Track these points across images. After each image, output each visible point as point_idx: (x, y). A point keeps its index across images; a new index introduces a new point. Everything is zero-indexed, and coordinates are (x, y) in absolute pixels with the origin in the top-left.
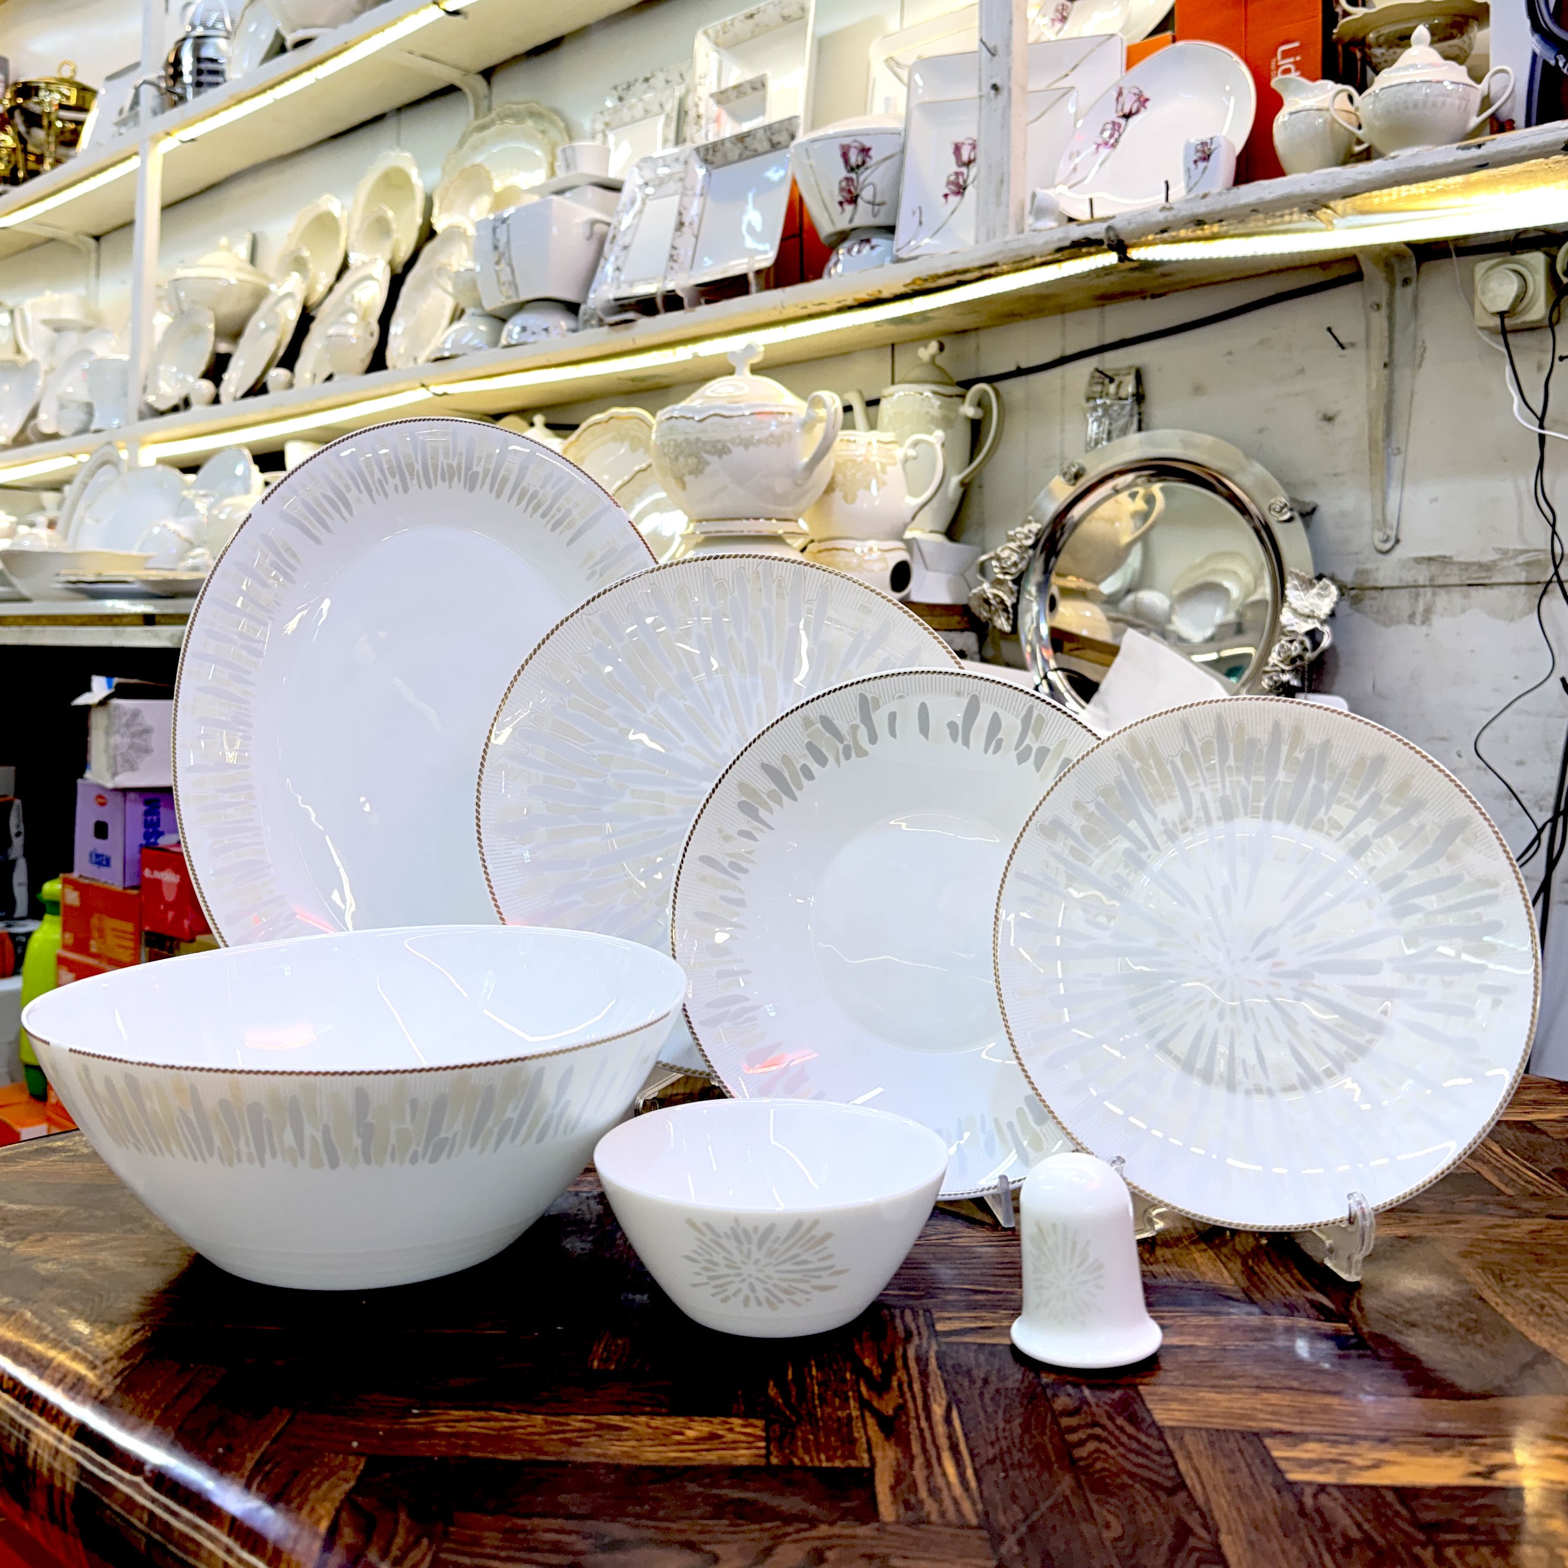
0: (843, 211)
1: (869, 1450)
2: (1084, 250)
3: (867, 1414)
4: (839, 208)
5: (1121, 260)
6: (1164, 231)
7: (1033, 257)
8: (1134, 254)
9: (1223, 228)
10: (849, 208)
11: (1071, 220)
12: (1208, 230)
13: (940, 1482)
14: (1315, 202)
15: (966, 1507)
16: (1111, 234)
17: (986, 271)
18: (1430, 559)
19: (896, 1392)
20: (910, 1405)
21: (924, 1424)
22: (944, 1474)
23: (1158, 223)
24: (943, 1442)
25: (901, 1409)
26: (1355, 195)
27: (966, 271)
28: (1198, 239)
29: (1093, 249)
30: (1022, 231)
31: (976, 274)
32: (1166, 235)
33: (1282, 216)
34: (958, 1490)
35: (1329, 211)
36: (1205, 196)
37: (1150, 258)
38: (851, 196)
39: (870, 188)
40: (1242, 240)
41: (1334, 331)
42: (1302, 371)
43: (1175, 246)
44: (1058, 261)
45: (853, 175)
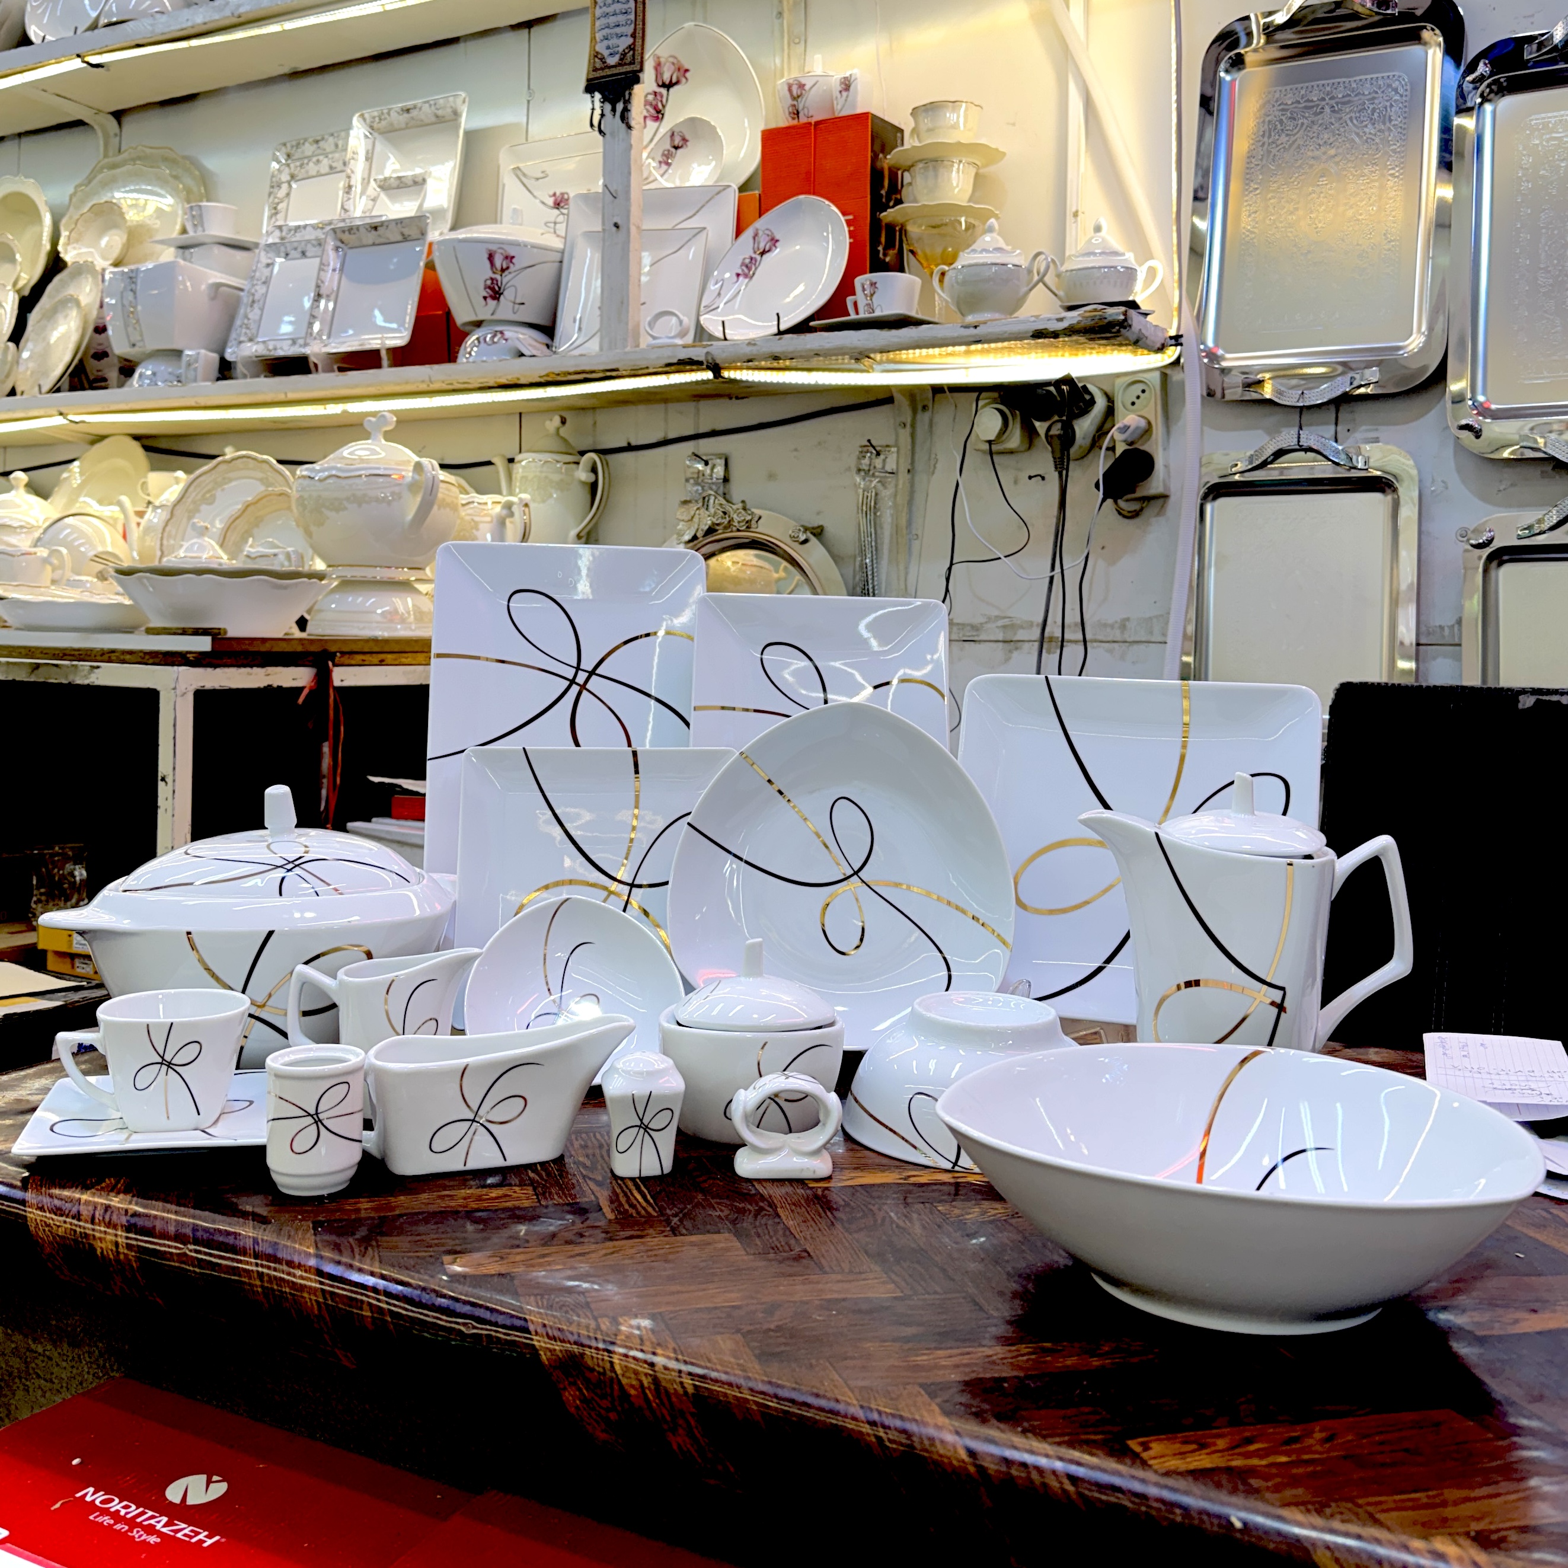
0: (485, 304)
2: (688, 367)
4: (481, 301)
5: (715, 377)
6: (750, 362)
7: (647, 368)
8: (726, 374)
9: (794, 363)
10: (492, 303)
12: (781, 362)
14: (860, 353)
16: (709, 358)
17: (608, 374)
23: (745, 355)
26: (888, 351)
27: (591, 371)
28: (775, 369)
29: (694, 367)
30: (638, 346)
31: (602, 375)
32: (750, 364)
33: (836, 358)
35: (871, 360)
37: (738, 378)
38: (495, 293)
39: (513, 289)
40: (805, 374)
41: (874, 443)
42: (849, 469)
43: (756, 372)
44: (668, 373)
45: (498, 277)
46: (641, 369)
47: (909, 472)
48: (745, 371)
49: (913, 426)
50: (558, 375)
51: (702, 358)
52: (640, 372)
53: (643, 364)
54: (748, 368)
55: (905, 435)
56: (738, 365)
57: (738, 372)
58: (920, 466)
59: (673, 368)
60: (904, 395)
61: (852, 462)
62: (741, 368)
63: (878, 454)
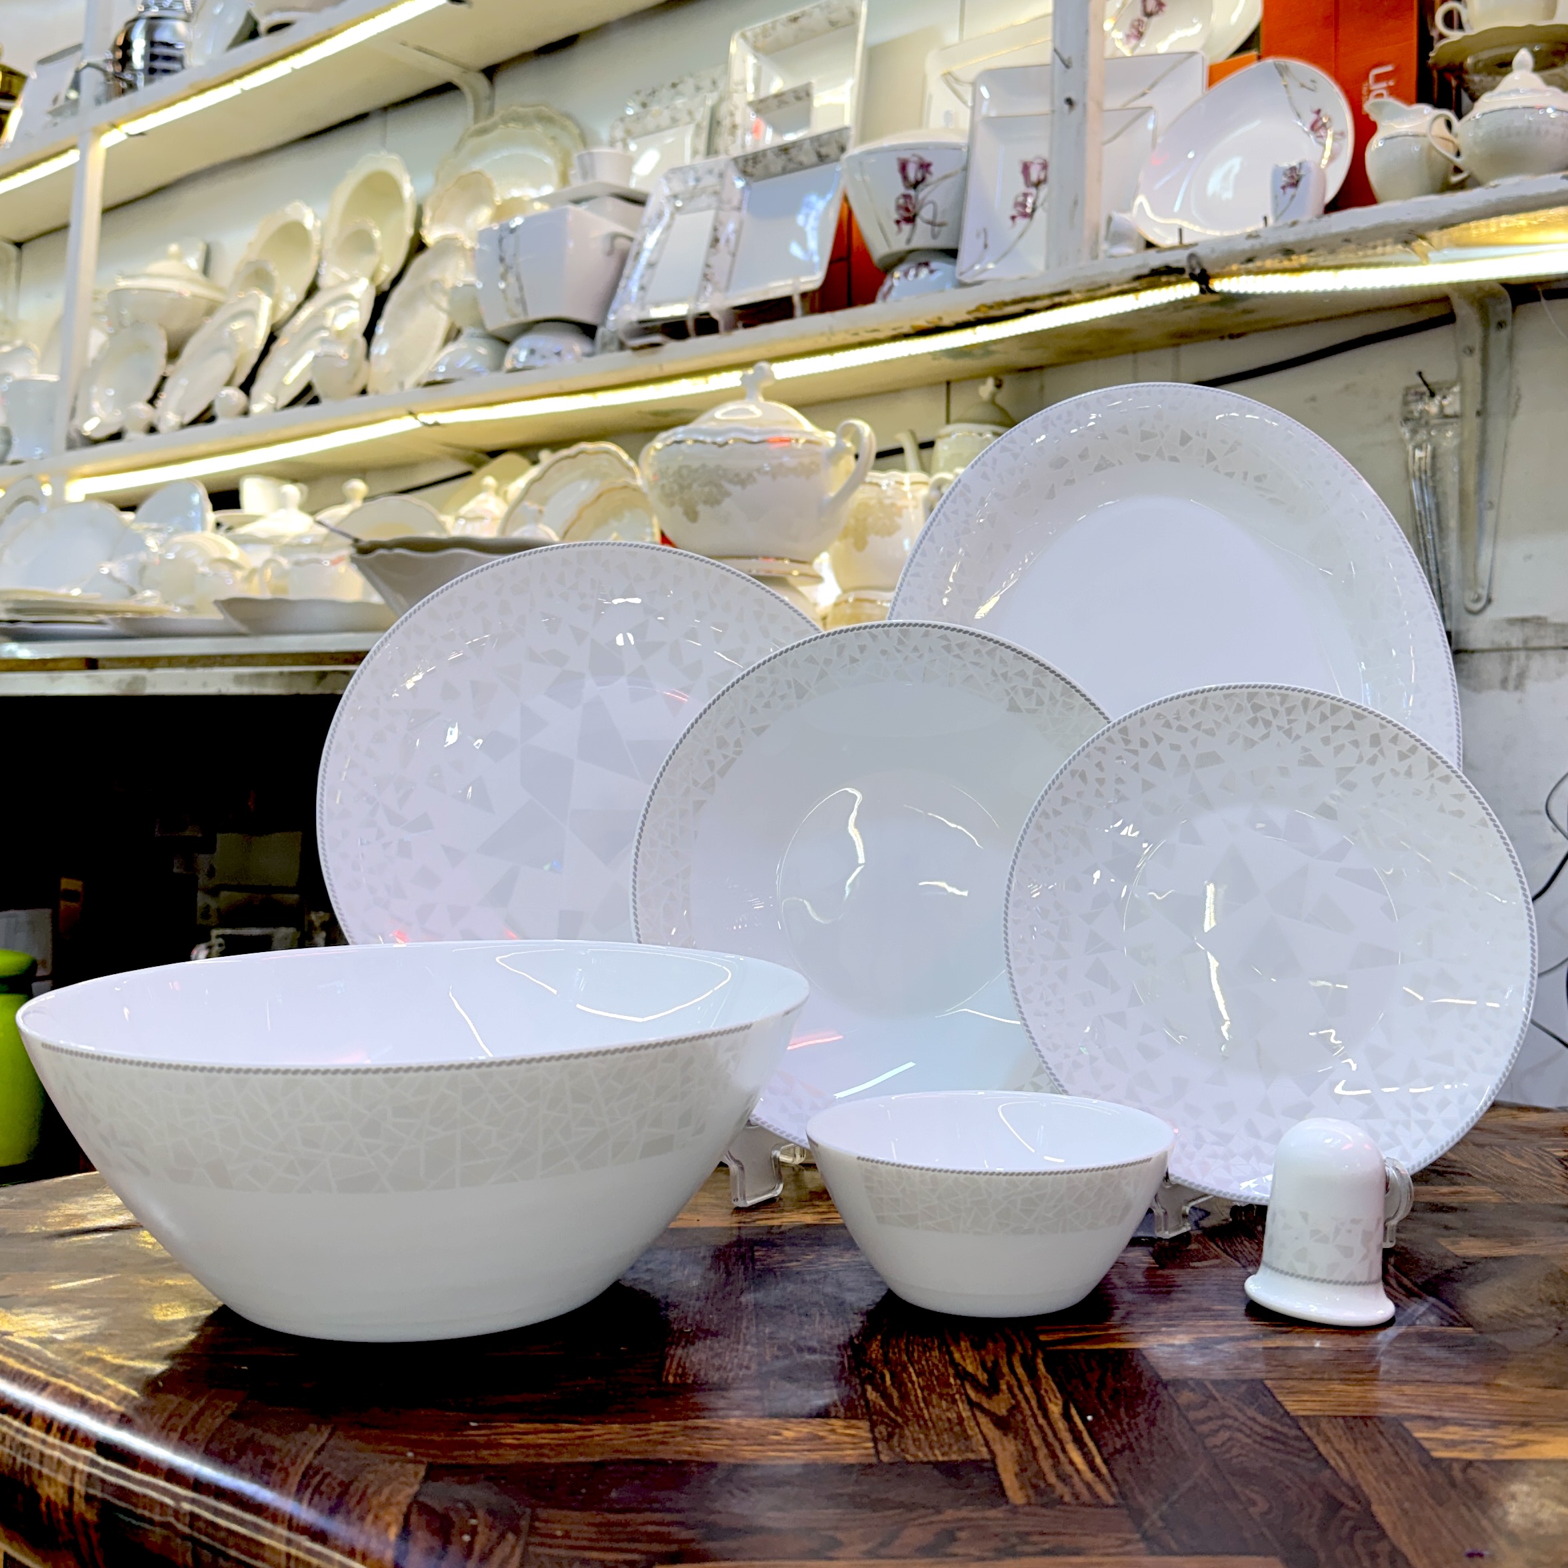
0: (900, 230)
1: (987, 1444)
2: (1164, 279)
3: (978, 1414)
4: (895, 227)
5: (1202, 291)
6: (1250, 261)
7: (1109, 285)
8: (1218, 285)
9: (1314, 259)
10: (906, 227)
11: (1149, 245)
12: (1297, 261)
13: (1069, 1469)
14: (1411, 232)
15: (1100, 1488)
16: (1194, 262)
17: (1057, 300)
18: (1524, 621)
19: (1007, 1395)
20: (1024, 1404)
21: (1041, 1421)
22: (1072, 1463)
23: (1244, 251)
24: (1066, 1436)
25: (1015, 1408)
26: (1453, 225)
27: (1035, 299)
28: (1284, 271)
29: (1173, 278)
30: (1095, 257)
31: (1047, 302)
32: (1250, 266)
33: (1375, 247)
34: (1089, 1476)
35: (1424, 243)
36: (1294, 224)
37: (1234, 290)
38: (909, 215)
39: (930, 207)
40: (1331, 273)
41: (1427, 378)
42: (1389, 418)
43: (1260, 277)
44: (1135, 290)
45: (912, 192)
46: (1102, 288)
47: (1479, 413)
48: (1244, 278)
49: (1485, 350)
50: (991, 307)
51: (1183, 263)
52: (1100, 293)
53: (1103, 280)
54: (1249, 273)
55: (1472, 365)
56: (1234, 267)
57: (1234, 279)
58: (1494, 406)
59: (1144, 282)
60: (1468, 302)
61: (1395, 408)
62: (1238, 274)
63: (1432, 395)
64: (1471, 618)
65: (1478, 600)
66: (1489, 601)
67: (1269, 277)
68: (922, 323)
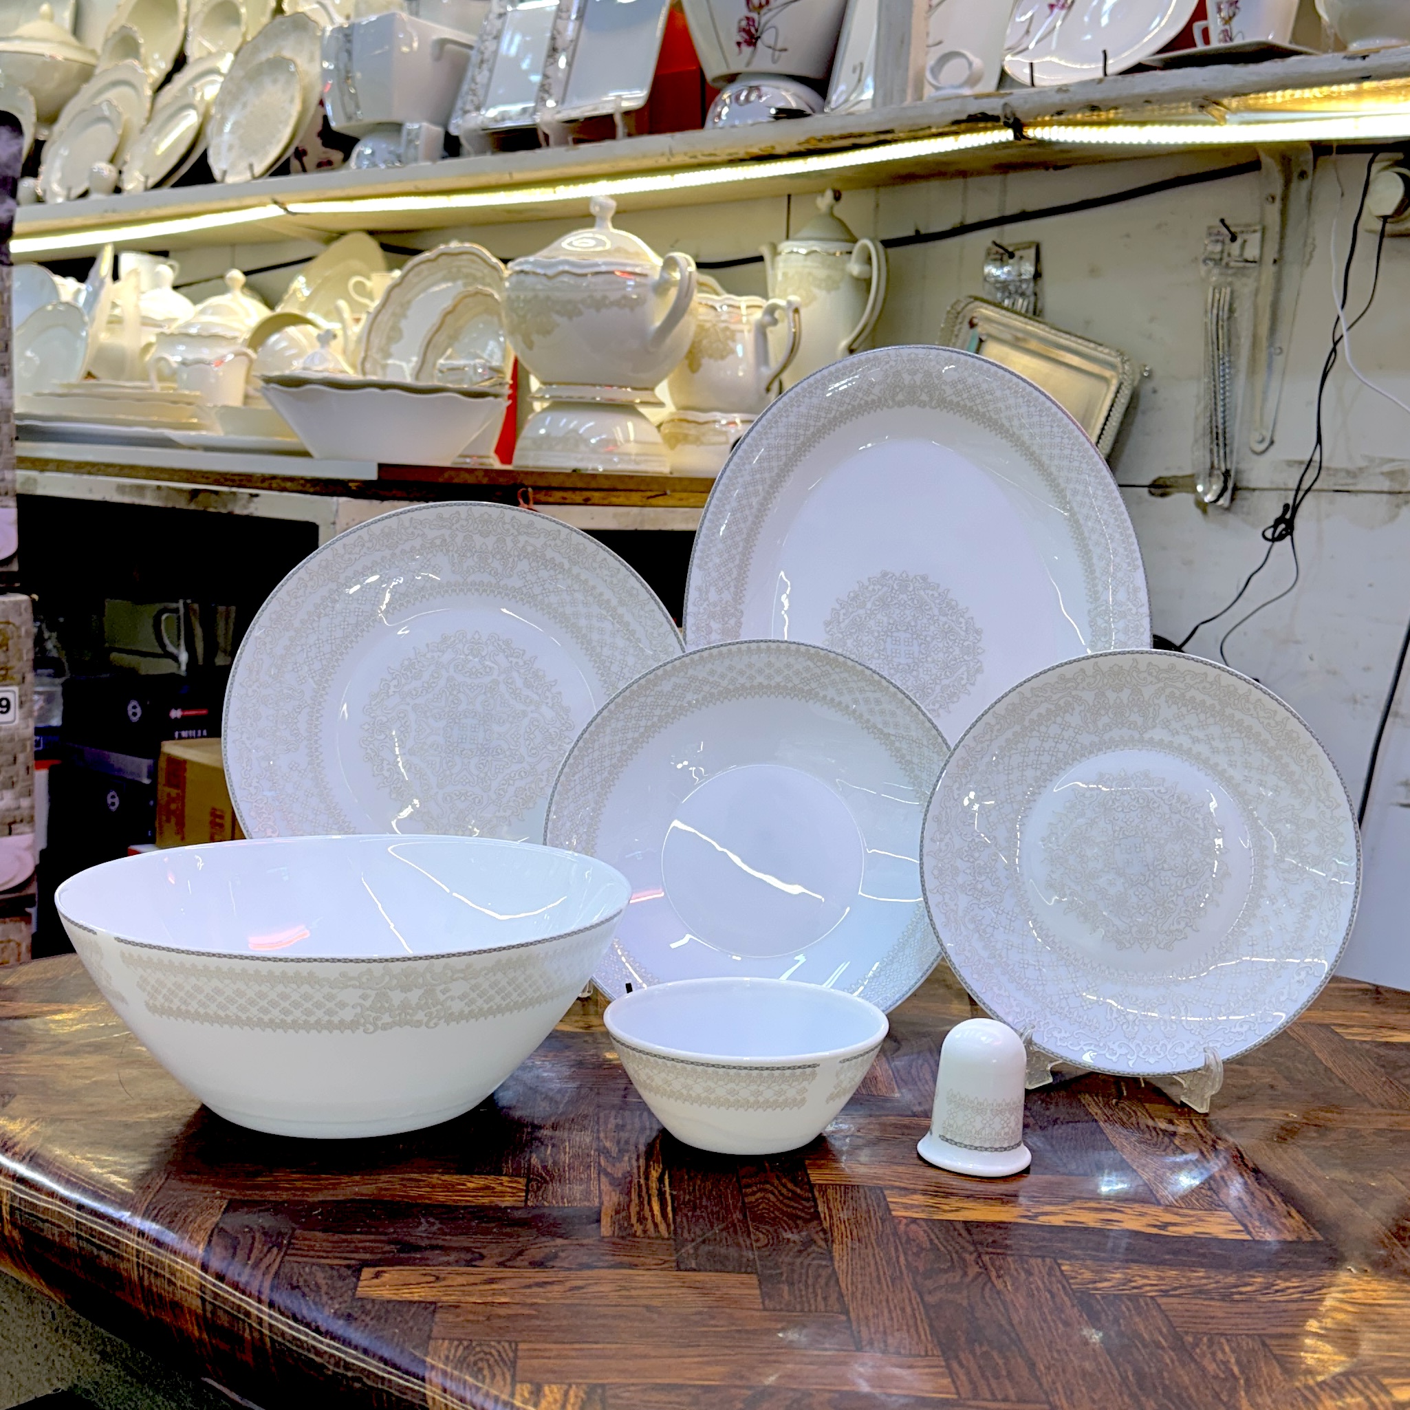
0: (740, 52)
2: (981, 125)
4: (736, 48)
5: (1017, 137)
6: (1060, 115)
7: (931, 127)
8: (1031, 132)
9: (1119, 115)
10: (747, 50)
12: (1103, 116)
14: (1206, 98)
16: (1008, 112)
17: (882, 137)
18: (1301, 463)
23: (1054, 105)
26: (1245, 94)
27: (861, 135)
28: (1093, 124)
29: (989, 125)
30: (920, 99)
31: (872, 140)
32: (1063, 117)
35: (1221, 108)
37: (1046, 137)
38: (751, 37)
39: (773, 31)
40: (1136, 128)
41: (1228, 222)
42: (1194, 258)
43: (1070, 128)
44: (956, 133)
45: (755, 15)
46: (922, 129)
47: (1275, 261)
48: (1055, 128)
49: (1285, 199)
50: (820, 140)
51: (998, 112)
52: (921, 133)
53: (924, 122)
54: (1060, 124)
55: (1274, 211)
56: (1047, 118)
57: (1047, 128)
58: (1290, 254)
59: (963, 126)
60: (1273, 157)
61: (1199, 249)
62: (1050, 124)
63: (1234, 238)
64: (1255, 457)
65: (1262, 441)
66: (1272, 443)
67: (1079, 128)
68: (755, 150)
